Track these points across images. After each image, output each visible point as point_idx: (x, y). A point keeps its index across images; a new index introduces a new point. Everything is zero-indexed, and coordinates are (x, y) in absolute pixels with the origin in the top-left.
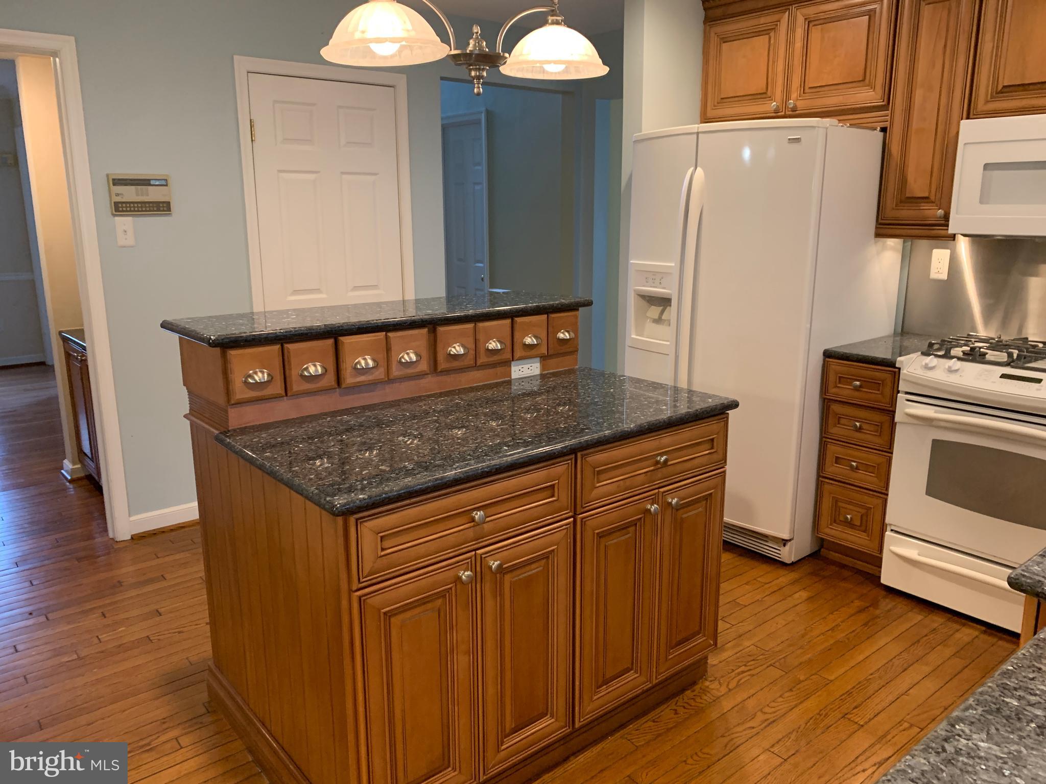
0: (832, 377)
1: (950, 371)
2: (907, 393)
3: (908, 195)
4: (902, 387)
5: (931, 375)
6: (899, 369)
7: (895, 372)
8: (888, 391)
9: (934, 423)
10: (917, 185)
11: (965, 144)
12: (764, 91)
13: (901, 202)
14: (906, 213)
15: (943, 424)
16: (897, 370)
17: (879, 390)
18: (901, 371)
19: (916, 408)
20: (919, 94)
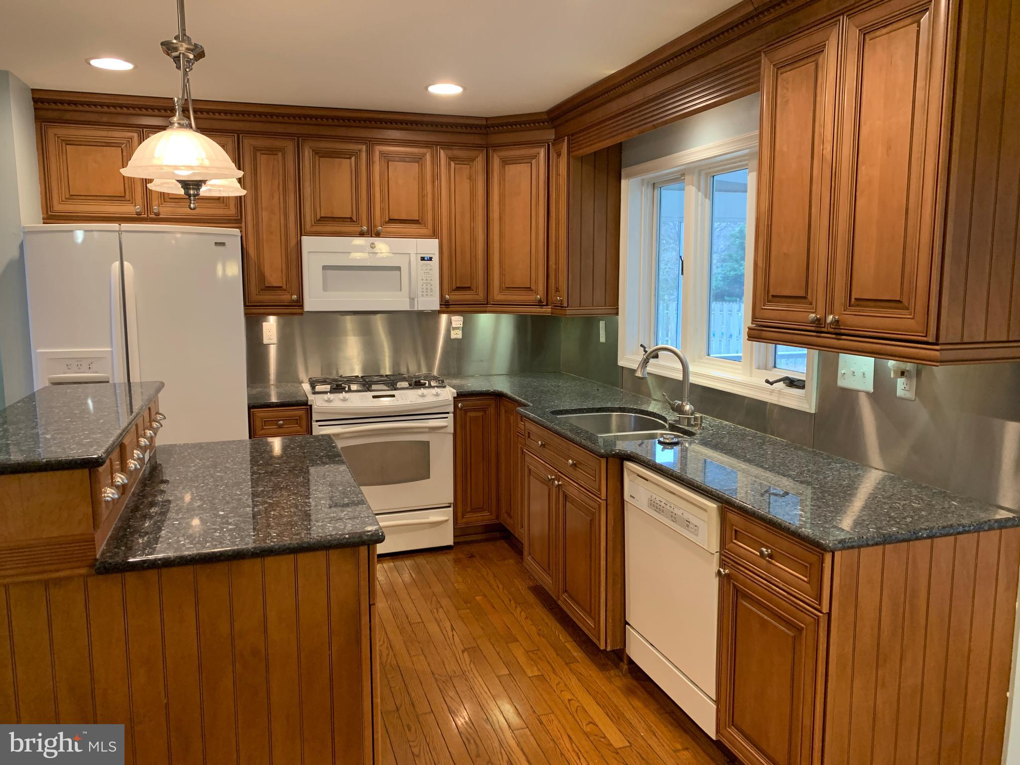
0: (258, 423)
1: (344, 400)
2: (317, 421)
3: (267, 285)
4: (315, 417)
5: (333, 405)
6: (311, 406)
7: (307, 409)
8: (304, 423)
9: (341, 436)
10: (274, 277)
11: (309, 252)
12: (123, 195)
13: (262, 290)
14: (267, 297)
15: (346, 435)
16: (309, 407)
17: (297, 424)
18: (313, 407)
19: (325, 430)
20: (264, 215)
